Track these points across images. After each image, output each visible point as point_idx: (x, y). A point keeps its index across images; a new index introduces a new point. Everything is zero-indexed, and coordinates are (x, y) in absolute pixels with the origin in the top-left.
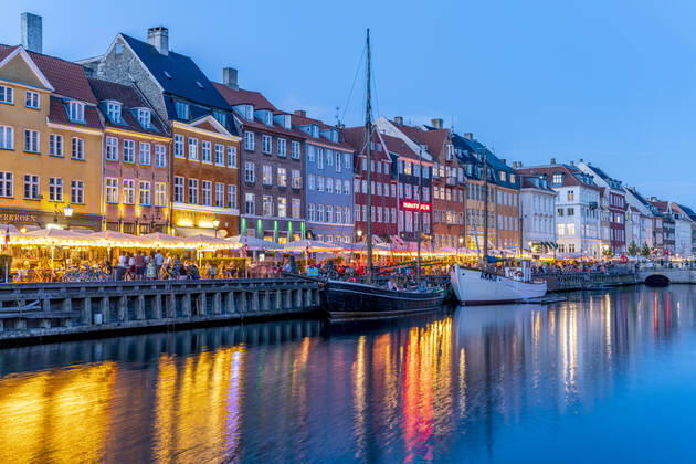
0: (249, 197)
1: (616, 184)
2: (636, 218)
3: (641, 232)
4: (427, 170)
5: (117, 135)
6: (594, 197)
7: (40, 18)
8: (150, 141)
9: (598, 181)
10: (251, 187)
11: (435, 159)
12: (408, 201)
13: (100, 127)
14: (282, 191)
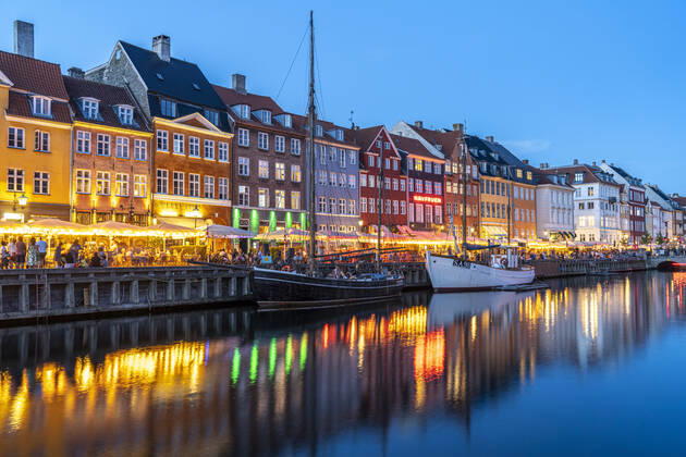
0: (242, 189)
1: (636, 182)
2: (656, 211)
3: (661, 224)
4: (440, 167)
5: (90, 130)
6: (614, 193)
7: (32, 25)
8: (127, 136)
9: (618, 178)
10: (244, 180)
11: (448, 157)
12: (419, 194)
13: (70, 121)
14: (280, 184)
